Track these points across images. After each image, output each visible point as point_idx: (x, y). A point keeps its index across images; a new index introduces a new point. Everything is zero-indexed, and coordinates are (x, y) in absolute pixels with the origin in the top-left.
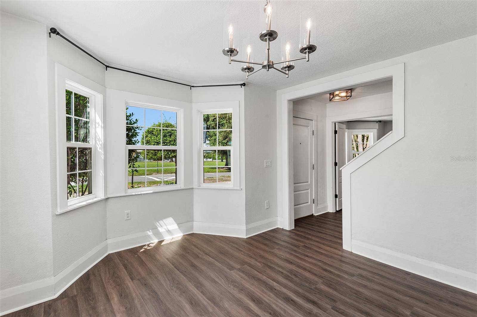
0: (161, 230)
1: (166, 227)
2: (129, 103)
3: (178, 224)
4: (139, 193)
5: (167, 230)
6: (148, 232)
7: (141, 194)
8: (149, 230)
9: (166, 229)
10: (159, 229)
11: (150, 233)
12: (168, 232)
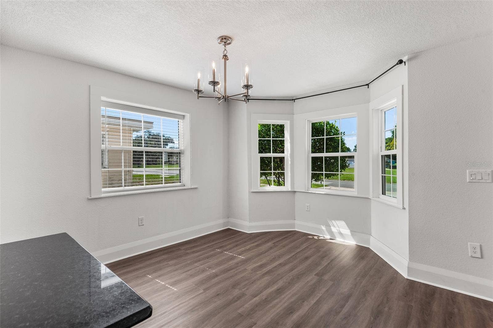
0: (334, 229)
1: (338, 229)
2: (312, 120)
3: (351, 231)
4: (314, 192)
5: (339, 232)
6: (322, 226)
7: (315, 193)
8: (323, 225)
9: (338, 230)
10: (332, 228)
11: (324, 228)
12: (339, 234)
